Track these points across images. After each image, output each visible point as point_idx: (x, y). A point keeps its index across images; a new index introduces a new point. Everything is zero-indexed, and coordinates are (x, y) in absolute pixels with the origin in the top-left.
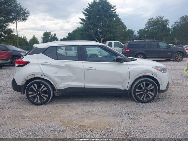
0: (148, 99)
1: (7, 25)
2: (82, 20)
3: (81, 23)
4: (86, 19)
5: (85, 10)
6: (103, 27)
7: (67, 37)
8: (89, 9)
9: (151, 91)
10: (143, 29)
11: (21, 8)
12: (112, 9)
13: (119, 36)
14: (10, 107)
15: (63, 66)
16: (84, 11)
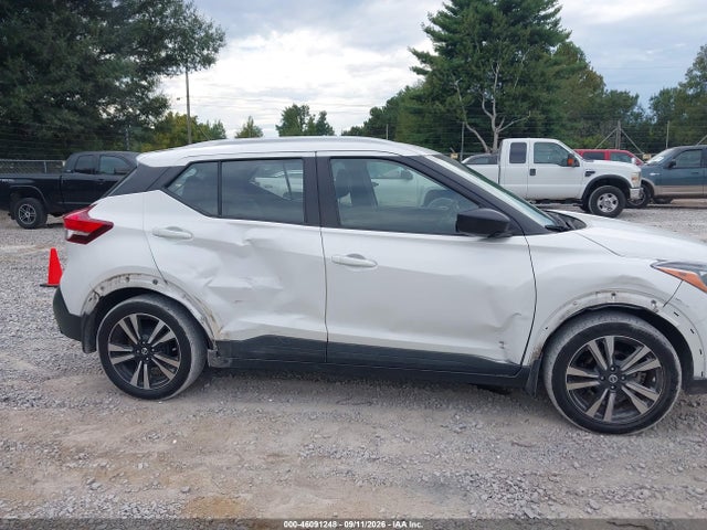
0: (626, 417)
1: (152, 84)
2: (423, 57)
3: (418, 71)
4: (436, 54)
5: (434, 21)
6: (503, 82)
7: (365, 123)
8: (449, 13)
9: (647, 379)
10: (675, 89)
11: (196, 20)
12: (544, 9)
13: (570, 120)
14: (40, 399)
15: (242, 245)
16: (429, 24)
